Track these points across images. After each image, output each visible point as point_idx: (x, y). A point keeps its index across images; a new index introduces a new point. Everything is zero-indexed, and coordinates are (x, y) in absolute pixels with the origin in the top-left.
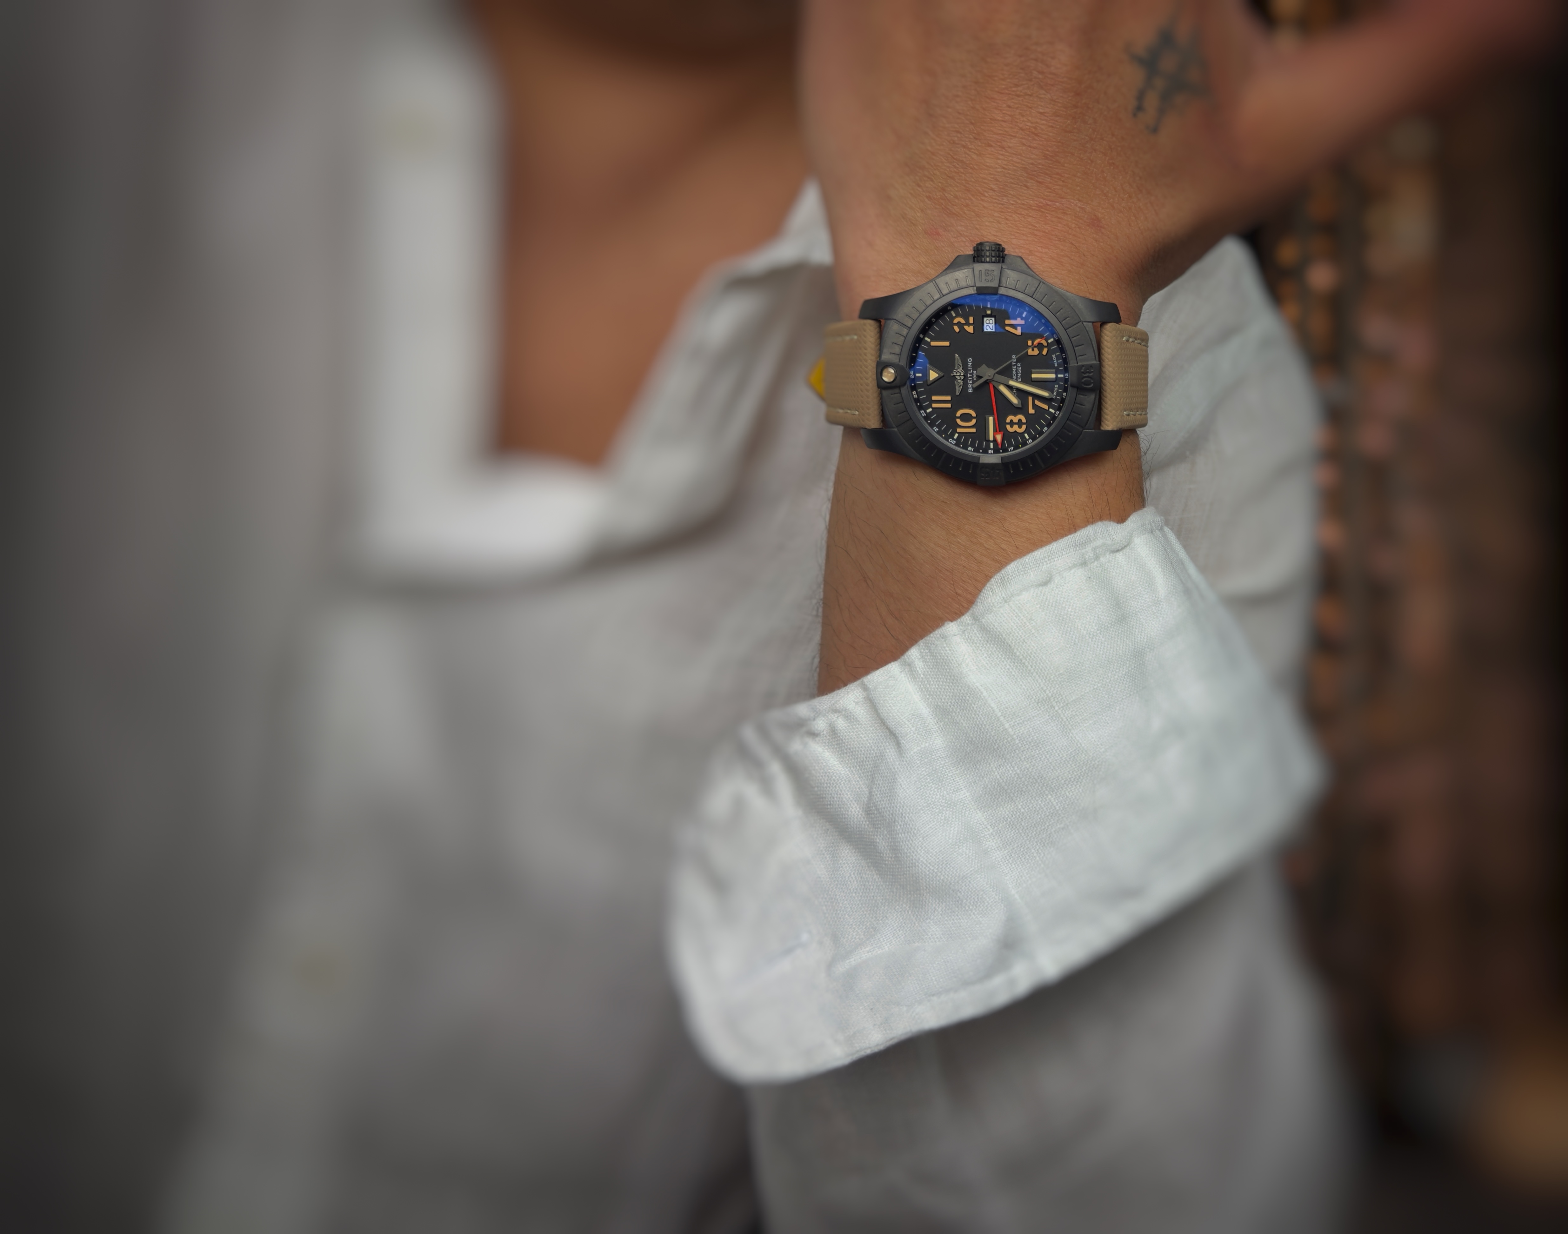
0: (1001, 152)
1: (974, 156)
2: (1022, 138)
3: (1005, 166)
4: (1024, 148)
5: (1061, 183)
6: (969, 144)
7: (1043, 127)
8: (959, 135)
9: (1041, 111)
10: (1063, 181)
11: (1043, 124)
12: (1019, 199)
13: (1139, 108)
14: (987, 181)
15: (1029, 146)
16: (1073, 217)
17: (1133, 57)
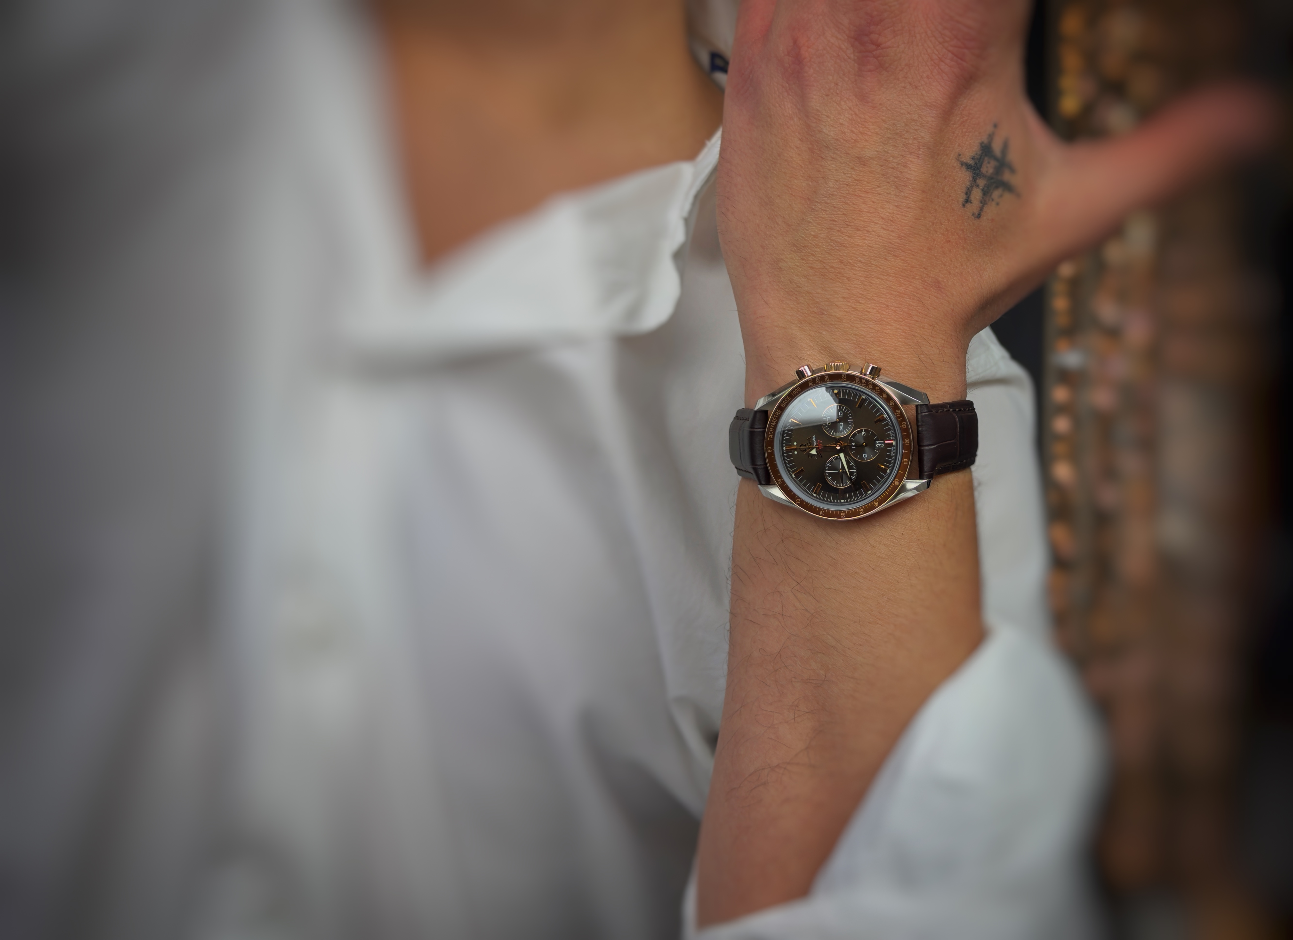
0: (867, 235)
1: (847, 238)
2: (883, 225)
3: (870, 245)
4: (884, 232)
5: (912, 256)
6: (842, 229)
7: (897, 216)
8: (834, 223)
9: (896, 204)
10: (913, 255)
11: (898, 214)
12: (880, 268)
13: (967, 201)
14: (856, 256)
15: (888, 230)
16: (921, 281)
17: (962, 164)
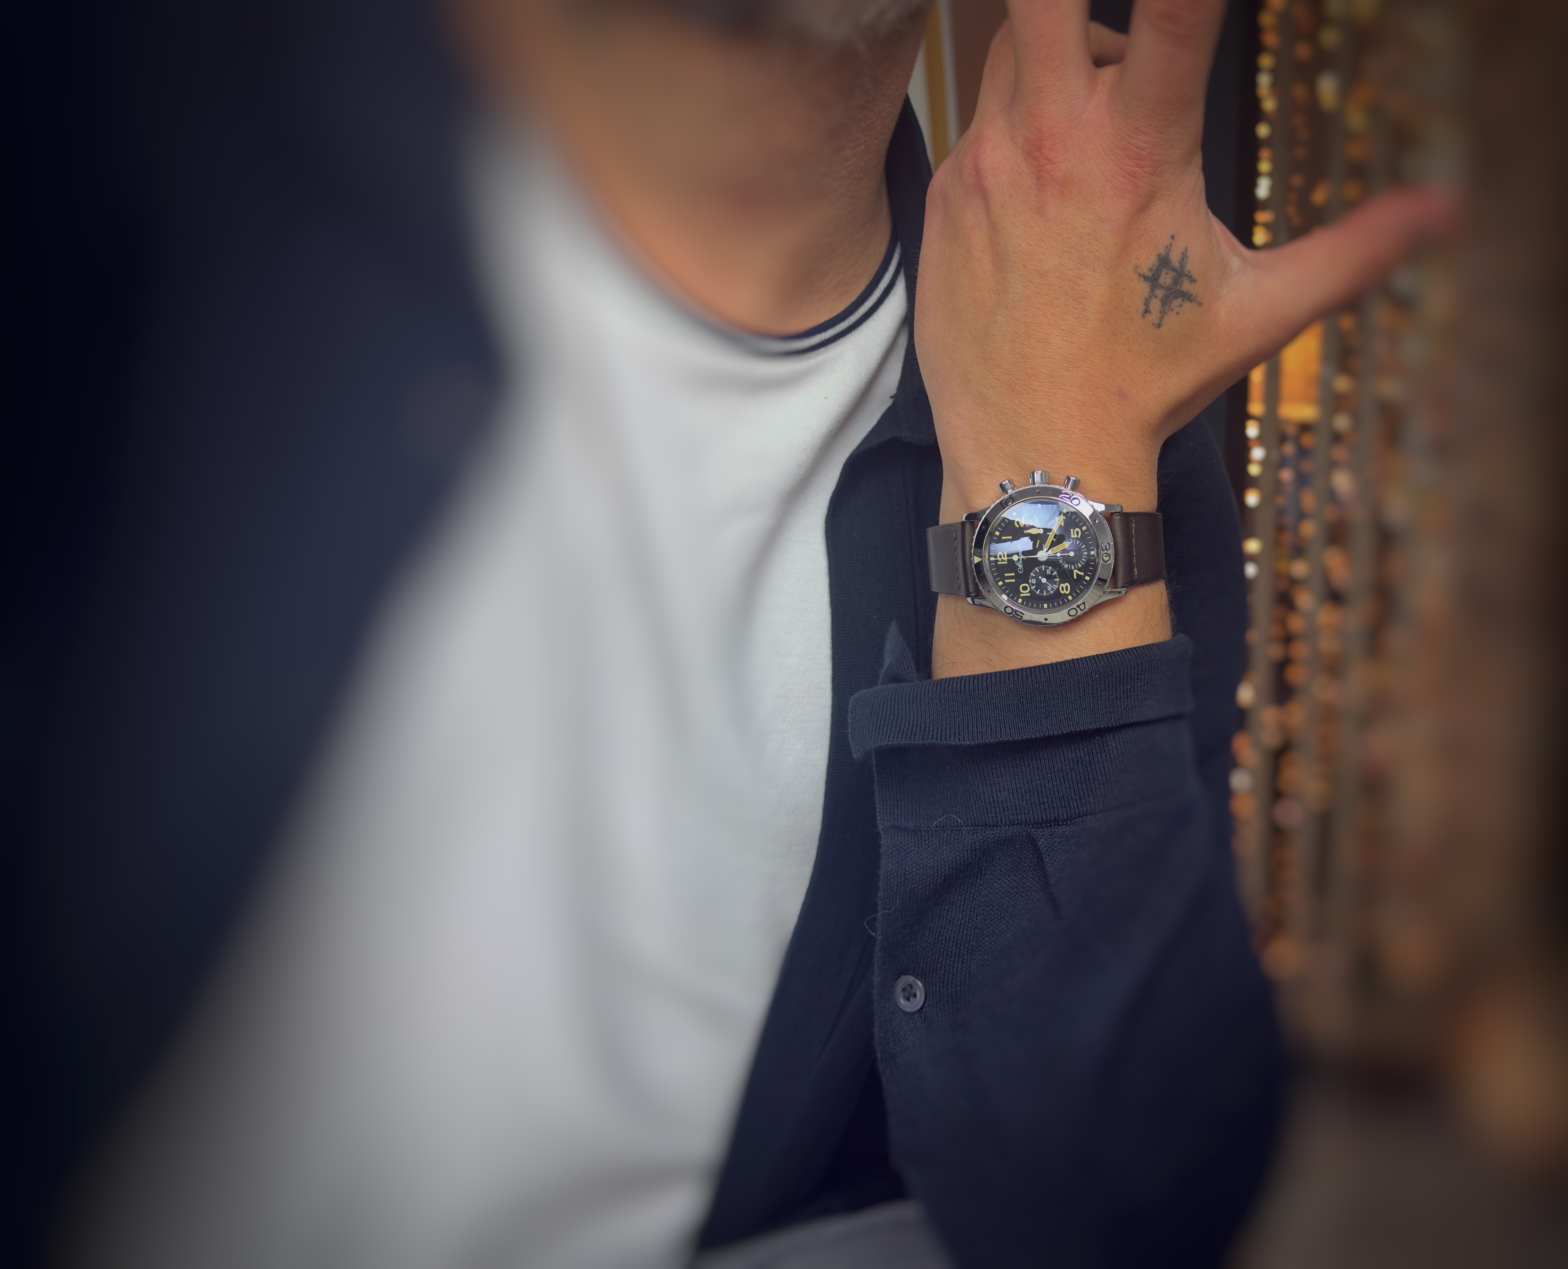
1: (1030, 350)
2: (1063, 336)
3: (1052, 357)
4: (1065, 343)
13: (1147, 311)
15: (1068, 342)
16: (1104, 391)
17: (1140, 275)
